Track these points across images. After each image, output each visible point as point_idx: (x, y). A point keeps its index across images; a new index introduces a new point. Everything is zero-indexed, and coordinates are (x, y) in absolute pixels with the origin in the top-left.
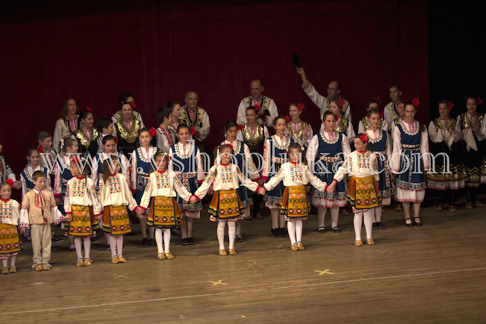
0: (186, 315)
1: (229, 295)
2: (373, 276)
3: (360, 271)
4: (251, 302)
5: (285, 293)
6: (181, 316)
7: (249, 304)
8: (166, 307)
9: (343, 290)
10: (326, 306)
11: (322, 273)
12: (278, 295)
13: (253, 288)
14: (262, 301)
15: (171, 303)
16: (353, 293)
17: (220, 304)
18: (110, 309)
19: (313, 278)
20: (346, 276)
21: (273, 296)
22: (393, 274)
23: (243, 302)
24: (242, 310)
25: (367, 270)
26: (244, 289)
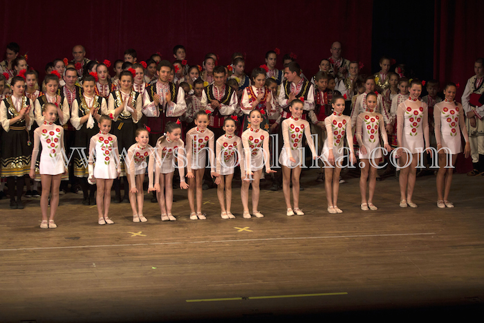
0: (99, 263)
1: (145, 247)
2: (290, 236)
3: (279, 230)
4: (165, 254)
5: (200, 247)
6: (94, 264)
7: (163, 256)
8: (82, 254)
9: (258, 248)
10: (237, 262)
11: (241, 230)
12: (192, 249)
13: (170, 241)
14: (175, 254)
15: (88, 251)
16: (266, 252)
17: (134, 254)
18: (27, 254)
19: (231, 234)
20: (264, 235)
21: (187, 250)
22: (310, 235)
23: (156, 254)
24: (153, 262)
25: (286, 230)
26: (161, 241)
